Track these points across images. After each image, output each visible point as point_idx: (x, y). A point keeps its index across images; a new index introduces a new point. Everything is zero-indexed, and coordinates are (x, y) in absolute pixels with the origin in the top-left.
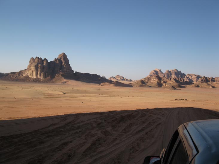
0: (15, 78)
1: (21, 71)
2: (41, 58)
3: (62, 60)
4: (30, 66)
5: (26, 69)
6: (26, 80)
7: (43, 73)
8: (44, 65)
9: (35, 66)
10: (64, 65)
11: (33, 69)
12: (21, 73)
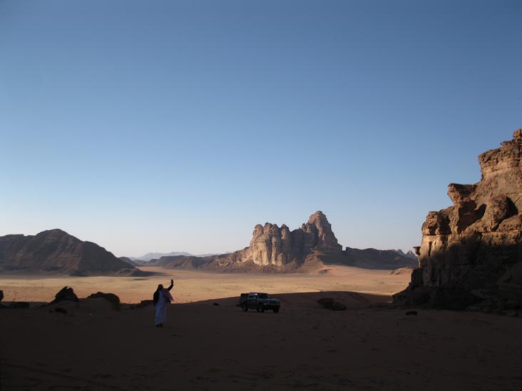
0: (227, 266)
1: (237, 252)
2: (276, 226)
3: (317, 226)
4: (255, 242)
5: (247, 248)
6: (250, 269)
7: (282, 254)
8: (283, 238)
9: (266, 241)
10: (322, 236)
11: (261, 248)
12: (237, 255)
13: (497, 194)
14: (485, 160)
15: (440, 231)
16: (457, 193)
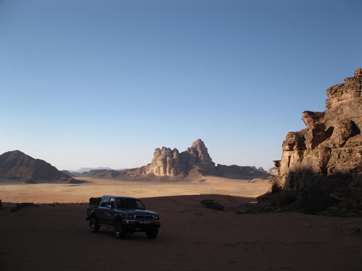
0: (136, 176)
1: (142, 167)
2: (169, 149)
3: (198, 149)
4: (155, 160)
5: (149, 164)
6: (151, 179)
8: (174, 157)
9: (163, 160)
10: (201, 156)
11: (160, 165)
12: (143, 169)
13: (343, 119)
14: (333, 92)
15: (297, 147)
16: (310, 119)
